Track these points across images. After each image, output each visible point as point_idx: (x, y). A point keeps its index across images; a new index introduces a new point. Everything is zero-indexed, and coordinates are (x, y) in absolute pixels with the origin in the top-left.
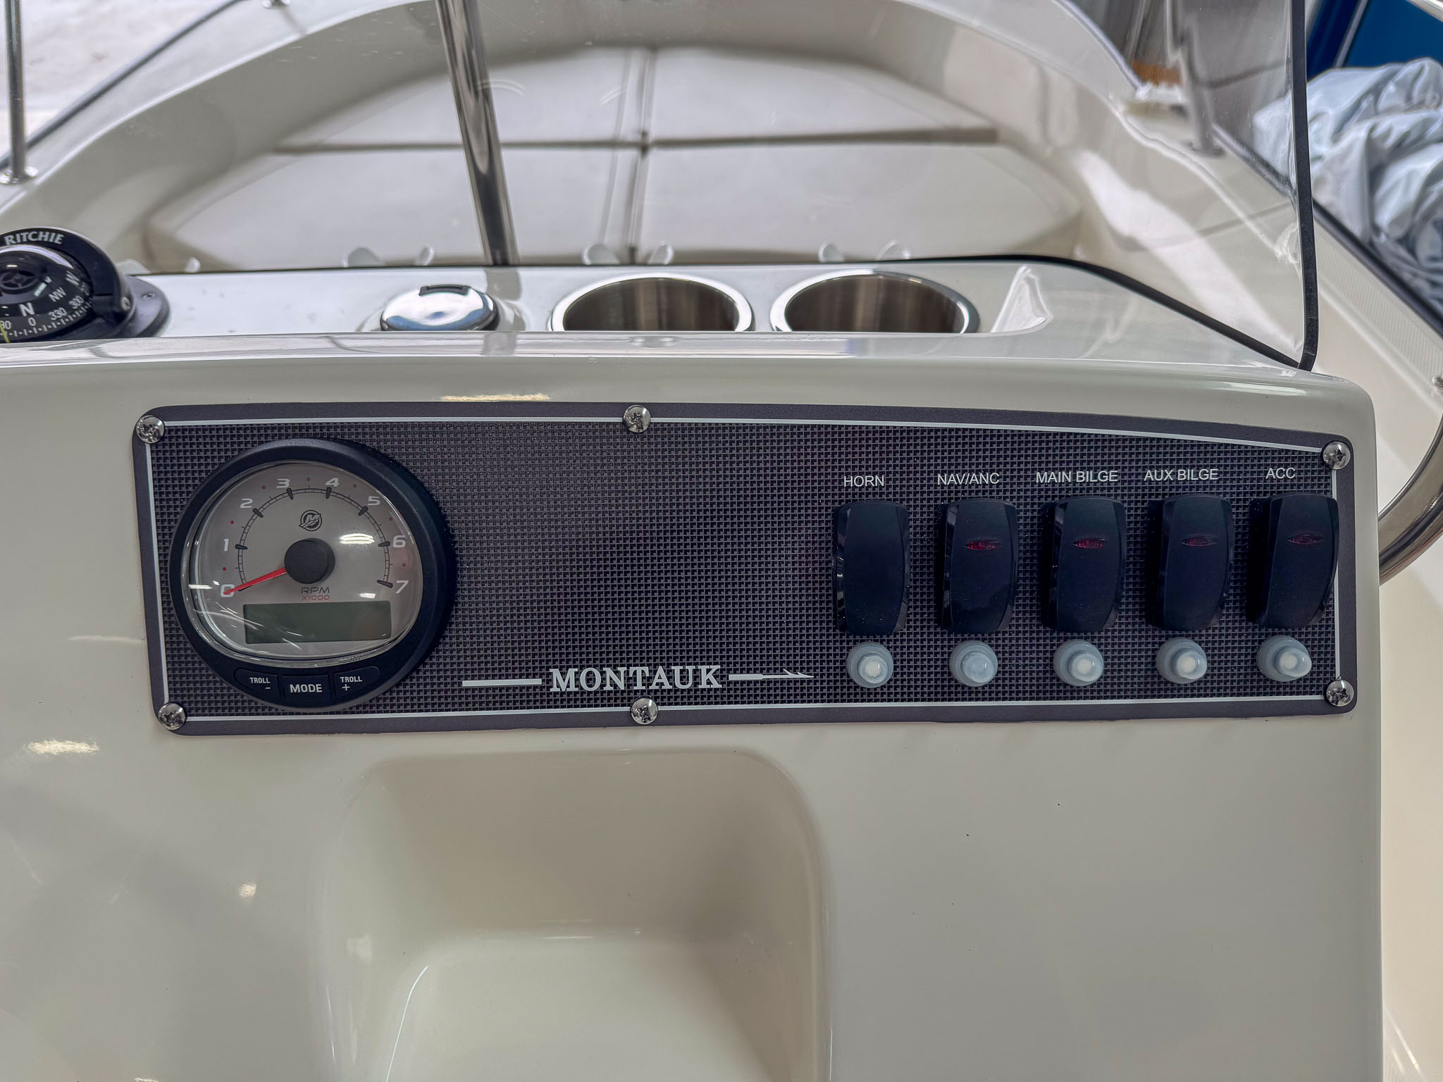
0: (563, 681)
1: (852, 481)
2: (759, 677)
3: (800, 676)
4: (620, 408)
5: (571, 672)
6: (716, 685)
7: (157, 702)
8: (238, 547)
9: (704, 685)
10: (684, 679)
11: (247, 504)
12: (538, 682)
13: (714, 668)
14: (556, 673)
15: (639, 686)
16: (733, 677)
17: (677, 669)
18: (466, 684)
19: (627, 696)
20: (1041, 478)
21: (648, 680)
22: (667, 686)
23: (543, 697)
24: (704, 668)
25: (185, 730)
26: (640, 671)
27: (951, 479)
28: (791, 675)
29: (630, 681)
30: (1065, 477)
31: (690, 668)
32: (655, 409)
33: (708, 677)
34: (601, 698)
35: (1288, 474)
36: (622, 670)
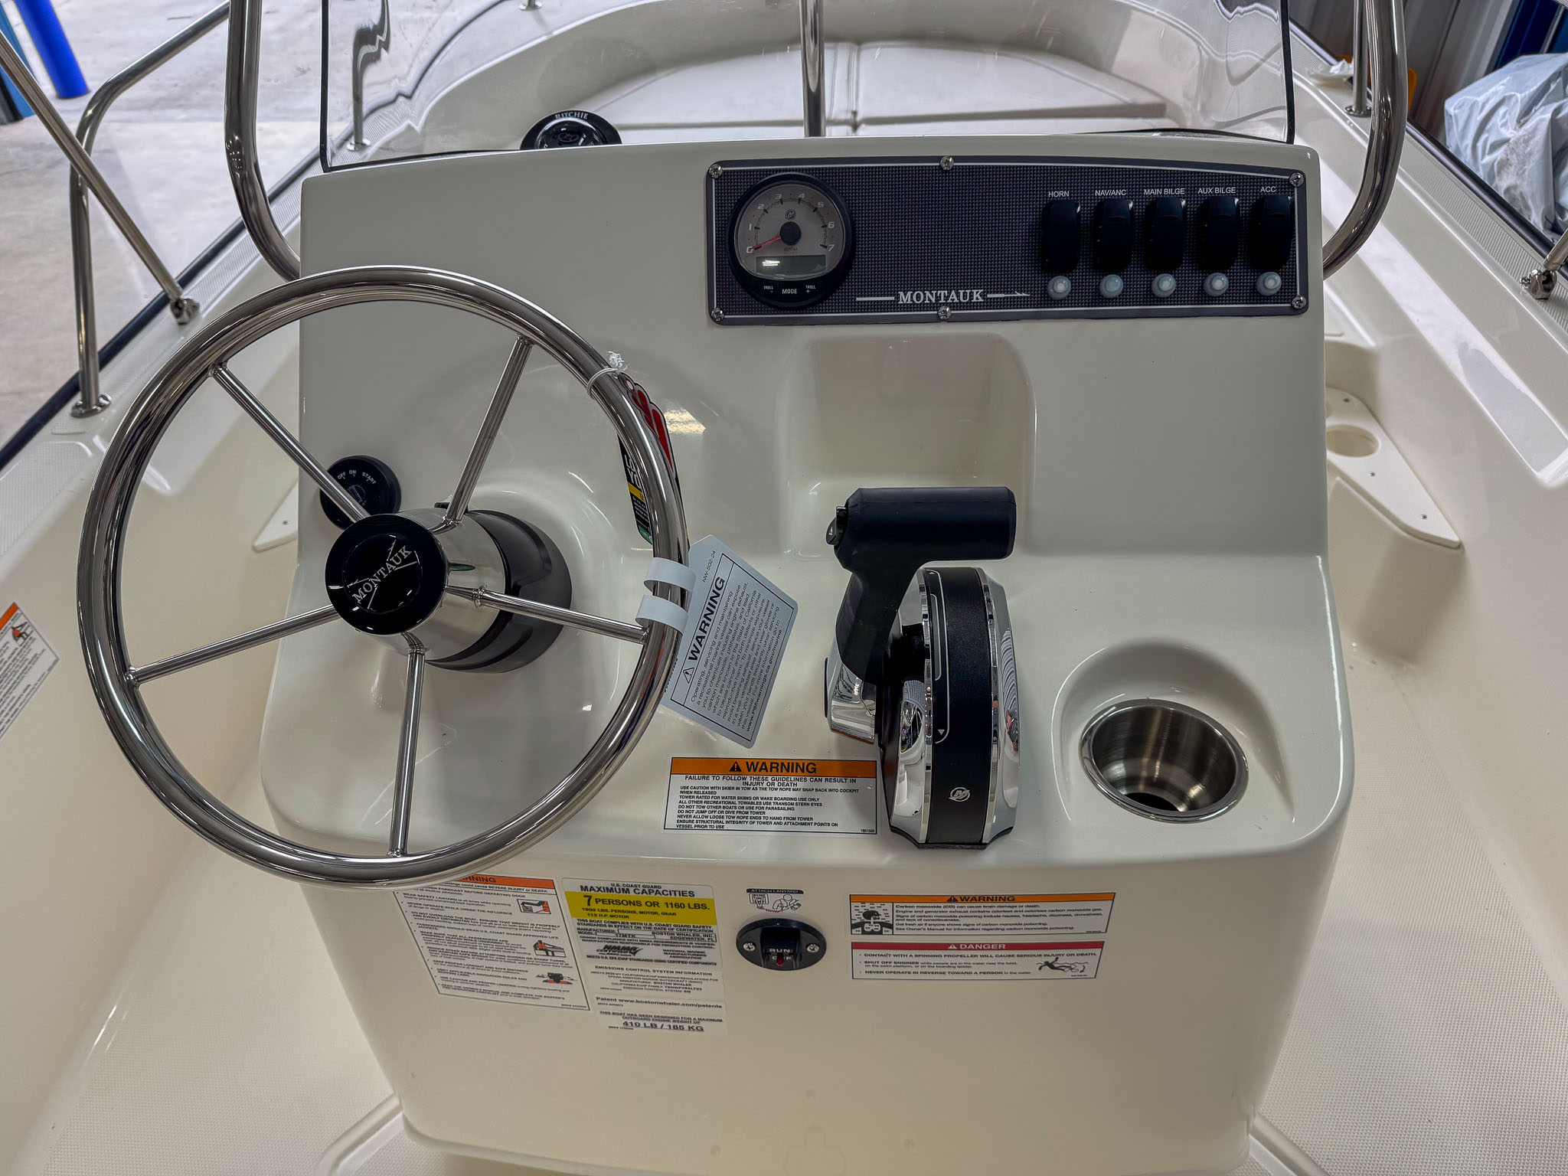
0: (905, 298)
1: (1053, 194)
2: (1003, 295)
3: (1024, 295)
4: (938, 159)
5: (909, 293)
6: (981, 300)
7: (710, 308)
8: (756, 228)
9: (975, 300)
10: (965, 297)
11: (761, 207)
12: (893, 298)
13: (980, 291)
14: (901, 294)
15: (942, 301)
16: (989, 296)
17: (962, 292)
18: (858, 299)
19: (936, 306)
20: (1147, 192)
21: (946, 298)
22: (956, 301)
23: (894, 306)
24: (975, 291)
25: (722, 322)
26: (943, 293)
27: (1103, 193)
28: (1019, 295)
29: (938, 298)
30: (1158, 192)
31: (968, 291)
32: (956, 159)
33: (977, 296)
34: (923, 307)
35: (1272, 190)
36: (934, 292)
